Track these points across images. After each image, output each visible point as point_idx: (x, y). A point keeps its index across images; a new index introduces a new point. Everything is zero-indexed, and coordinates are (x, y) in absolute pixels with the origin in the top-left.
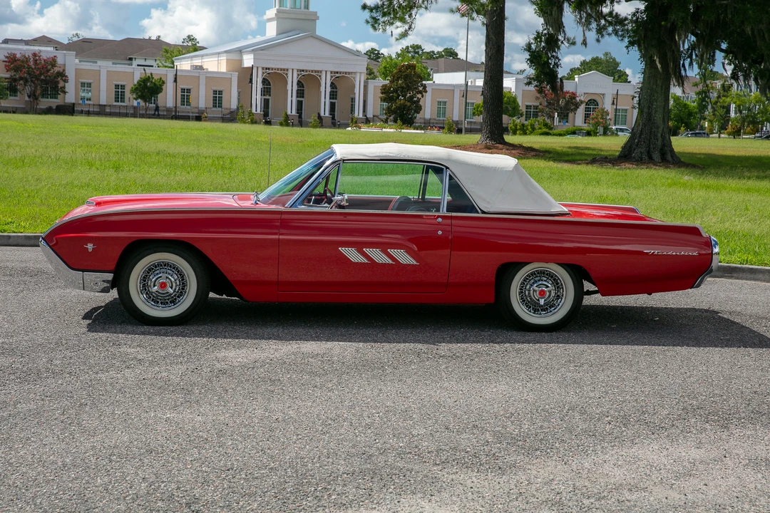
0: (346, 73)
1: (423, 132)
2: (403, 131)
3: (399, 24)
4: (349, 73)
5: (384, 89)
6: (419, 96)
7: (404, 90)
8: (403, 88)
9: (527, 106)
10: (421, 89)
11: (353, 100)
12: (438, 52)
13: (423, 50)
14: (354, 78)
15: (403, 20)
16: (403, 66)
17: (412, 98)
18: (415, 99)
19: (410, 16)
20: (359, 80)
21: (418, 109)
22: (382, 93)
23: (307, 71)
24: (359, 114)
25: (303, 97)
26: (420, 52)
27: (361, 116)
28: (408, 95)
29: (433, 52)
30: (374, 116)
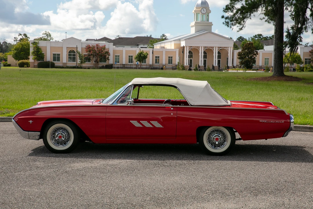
0: (224, 47)
1: (256, 71)
2: (247, 71)
3: (238, 25)
4: (226, 47)
5: (239, 54)
6: (255, 56)
7: (248, 54)
8: (247, 53)
9: (306, 59)
10: (255, 53)
11: (228, 59)
12: (269, 37)
13: (263, 36)
14: (228, 49)
15: (240, 23)
16: (247, 44)
17: (251, 57)
18: (253, 58)
19: (244, 22)
20: (230, 50)
21: (254, 62)
22: (238, 56)
23: (207, 47)
24: (230, 64)
25: (206, 58)
26: (262, 37)
27: (231, 65)
28: (250, 56)
29: (267, 37)
30: (237, 65)
